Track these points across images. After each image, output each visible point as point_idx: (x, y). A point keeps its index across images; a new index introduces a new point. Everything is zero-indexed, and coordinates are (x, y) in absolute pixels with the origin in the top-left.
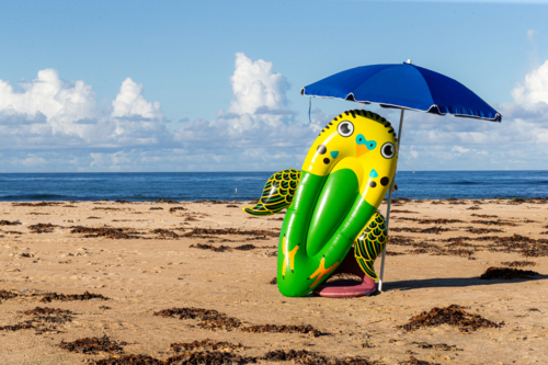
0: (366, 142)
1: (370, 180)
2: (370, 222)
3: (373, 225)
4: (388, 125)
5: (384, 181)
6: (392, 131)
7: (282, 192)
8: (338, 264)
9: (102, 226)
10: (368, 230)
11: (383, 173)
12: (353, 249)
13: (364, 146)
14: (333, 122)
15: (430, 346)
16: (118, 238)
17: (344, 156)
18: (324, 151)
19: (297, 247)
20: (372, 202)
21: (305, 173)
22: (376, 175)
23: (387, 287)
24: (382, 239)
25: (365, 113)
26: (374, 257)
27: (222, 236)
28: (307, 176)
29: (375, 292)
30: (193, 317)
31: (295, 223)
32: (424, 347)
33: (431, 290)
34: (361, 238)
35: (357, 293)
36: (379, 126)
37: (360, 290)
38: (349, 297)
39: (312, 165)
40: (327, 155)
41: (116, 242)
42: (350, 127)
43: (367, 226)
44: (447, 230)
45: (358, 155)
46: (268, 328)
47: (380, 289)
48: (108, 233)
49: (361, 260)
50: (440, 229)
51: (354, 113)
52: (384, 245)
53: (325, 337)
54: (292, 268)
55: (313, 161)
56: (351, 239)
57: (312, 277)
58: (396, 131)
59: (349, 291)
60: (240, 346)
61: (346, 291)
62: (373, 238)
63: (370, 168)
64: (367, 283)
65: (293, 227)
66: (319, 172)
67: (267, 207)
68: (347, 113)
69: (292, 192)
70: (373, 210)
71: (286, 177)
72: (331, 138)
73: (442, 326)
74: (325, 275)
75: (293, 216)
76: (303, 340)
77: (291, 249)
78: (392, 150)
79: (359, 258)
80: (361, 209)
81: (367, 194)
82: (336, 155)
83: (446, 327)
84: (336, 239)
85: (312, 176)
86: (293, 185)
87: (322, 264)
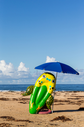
0: (49, 80)
1: (50, 88)
2: (50, 97)
3: (50, 98)
4: (53, 76)
5: (53, 88)
6: (54, 77)
7: (30, 90)
8: (43, 107)
9: (2, 98)
10: (49, 99)
11: (52, 86)
12: (46, 103)
13: (48, 80)
14: (42, 75)
15: (53, 125)
16: (4, 100)
17: (44, 83)
18: (39, 82)
19: (33, 103)
20: (50, 93)
21: (35, 86)
22: (51, 87)
23: (54, 112)
24: (52, 101)
25: (48, 73)
26: (50, 105)
27: (27, 100)
28: (36, 87)
29: (51, 113)
30: (6, 118)
31: (33, 97)
32: (51, 125)
33: (64, 112)
34: (48, 101)
35: (47, 113)
36: (51, 76)
37: (47, 112)
38: (45, 114)
39: (37, 85)
40: (40, 82)
41: (3, 101)
42: (45, 76)
43: (49, 98)
44: (80, 99)
45: (47, 82)
46: (20, 121)
47: (52, 112)
48: (2, 99)
49: (48, 106)
50: (79, 99)
51: (46, 73)
52: (53, 103)
53: (31, 123)
54: (32, 107)
55: (37, 84)
56: (46, 101)
57: (37, 109)
58: (56, 77)
59: (45, 113)
60: (11, 124)
61: (44, 113)
62: (50, 101)
63: (50, 85)
64: (49, 111)
65: (33, 98)
66: (38, 86)
67: (27, 94)
68: (45, 73)
69: (32, 91)
70: (50, 95)
71: (31, 87)
72: (41, 79)
73: (59, 120)
74: (40, 109)
75: (33, 96)
76: (26, 123)
77: (32, 103)
78: (54, 81)
79: (47, 105)
80: (48, 94)
81: (49, 91)
82: (42, 82)
83: (60, 120)
84: (42, 101)
85: (37, 87)
86: (33, 89)
87: (39, 107)
